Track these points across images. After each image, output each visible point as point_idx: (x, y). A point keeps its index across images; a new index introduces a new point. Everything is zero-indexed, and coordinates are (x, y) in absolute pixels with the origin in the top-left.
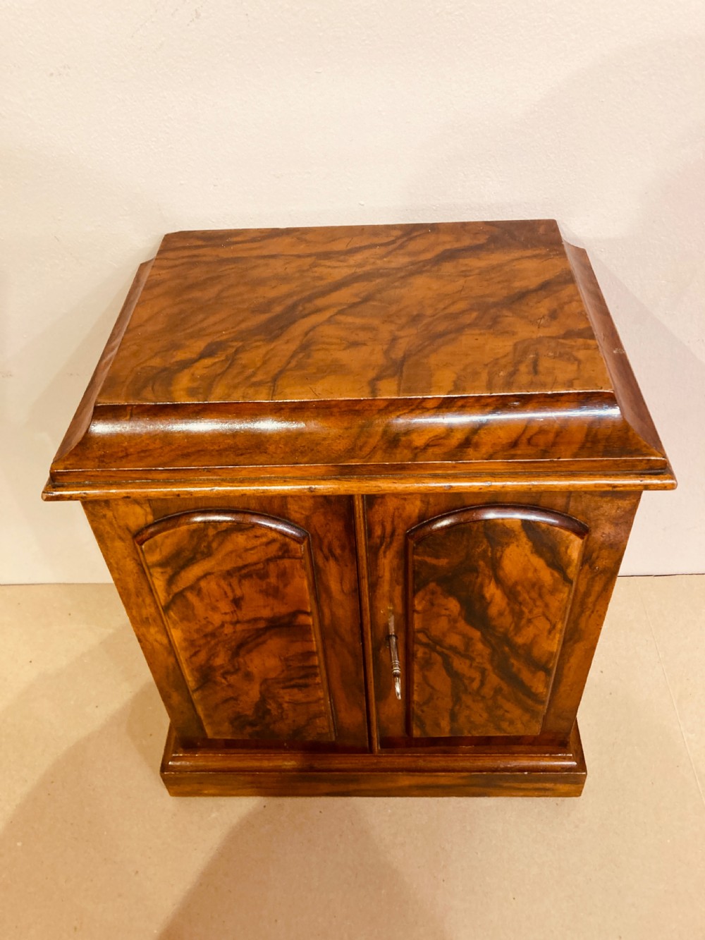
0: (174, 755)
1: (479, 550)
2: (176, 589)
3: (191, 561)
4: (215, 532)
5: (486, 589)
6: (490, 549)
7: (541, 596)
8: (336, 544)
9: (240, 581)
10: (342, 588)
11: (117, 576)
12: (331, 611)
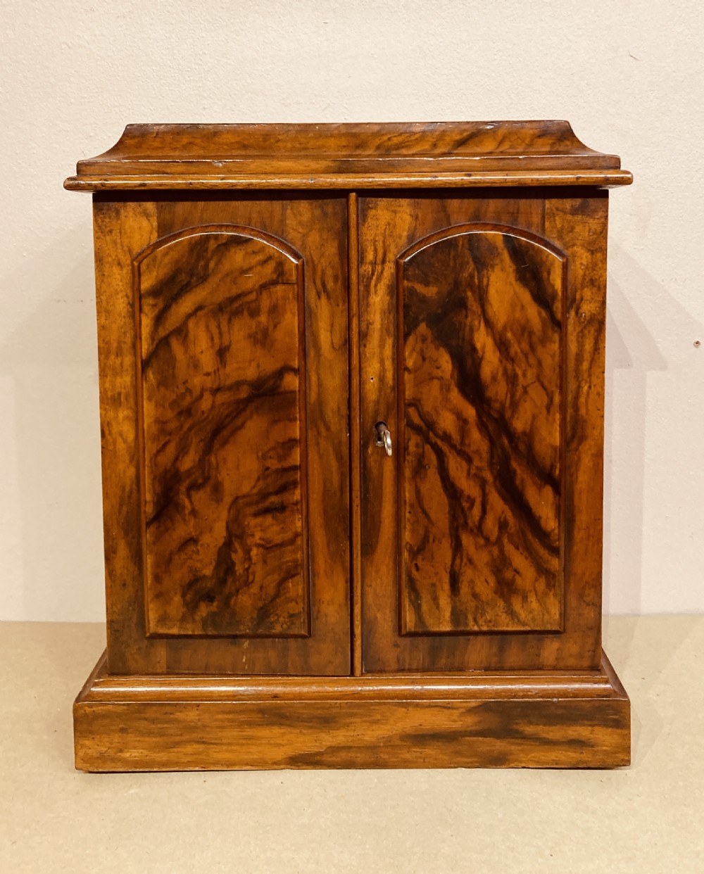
0: (96, 681)
1: (466, 275)
2: (162, 333)
3: (186, 288)
4: (215, 246)
5: (476, 336)
6: (476, 273)
7: (532, 348)
8: (329, 272)
9: (230, 320)
10: (332, 340)
11: (103, 321)
12: (319, 378)
